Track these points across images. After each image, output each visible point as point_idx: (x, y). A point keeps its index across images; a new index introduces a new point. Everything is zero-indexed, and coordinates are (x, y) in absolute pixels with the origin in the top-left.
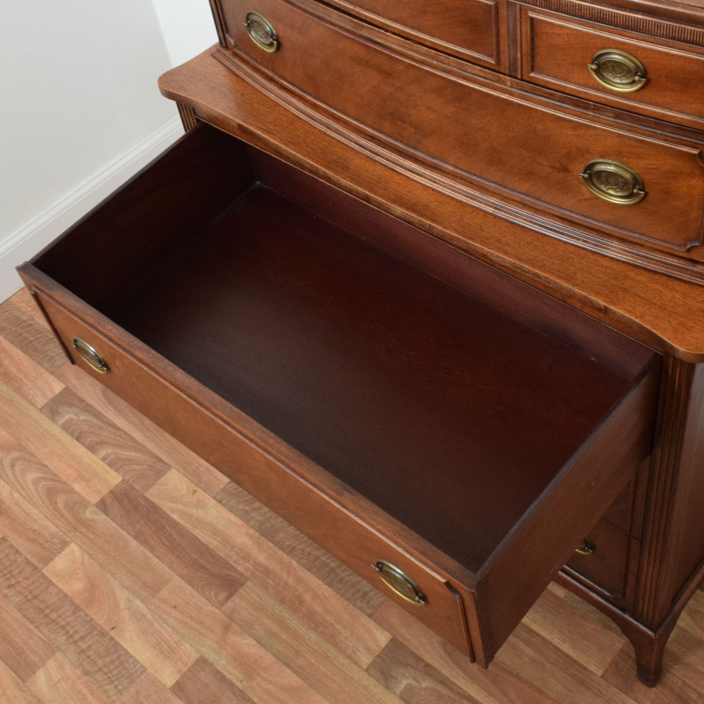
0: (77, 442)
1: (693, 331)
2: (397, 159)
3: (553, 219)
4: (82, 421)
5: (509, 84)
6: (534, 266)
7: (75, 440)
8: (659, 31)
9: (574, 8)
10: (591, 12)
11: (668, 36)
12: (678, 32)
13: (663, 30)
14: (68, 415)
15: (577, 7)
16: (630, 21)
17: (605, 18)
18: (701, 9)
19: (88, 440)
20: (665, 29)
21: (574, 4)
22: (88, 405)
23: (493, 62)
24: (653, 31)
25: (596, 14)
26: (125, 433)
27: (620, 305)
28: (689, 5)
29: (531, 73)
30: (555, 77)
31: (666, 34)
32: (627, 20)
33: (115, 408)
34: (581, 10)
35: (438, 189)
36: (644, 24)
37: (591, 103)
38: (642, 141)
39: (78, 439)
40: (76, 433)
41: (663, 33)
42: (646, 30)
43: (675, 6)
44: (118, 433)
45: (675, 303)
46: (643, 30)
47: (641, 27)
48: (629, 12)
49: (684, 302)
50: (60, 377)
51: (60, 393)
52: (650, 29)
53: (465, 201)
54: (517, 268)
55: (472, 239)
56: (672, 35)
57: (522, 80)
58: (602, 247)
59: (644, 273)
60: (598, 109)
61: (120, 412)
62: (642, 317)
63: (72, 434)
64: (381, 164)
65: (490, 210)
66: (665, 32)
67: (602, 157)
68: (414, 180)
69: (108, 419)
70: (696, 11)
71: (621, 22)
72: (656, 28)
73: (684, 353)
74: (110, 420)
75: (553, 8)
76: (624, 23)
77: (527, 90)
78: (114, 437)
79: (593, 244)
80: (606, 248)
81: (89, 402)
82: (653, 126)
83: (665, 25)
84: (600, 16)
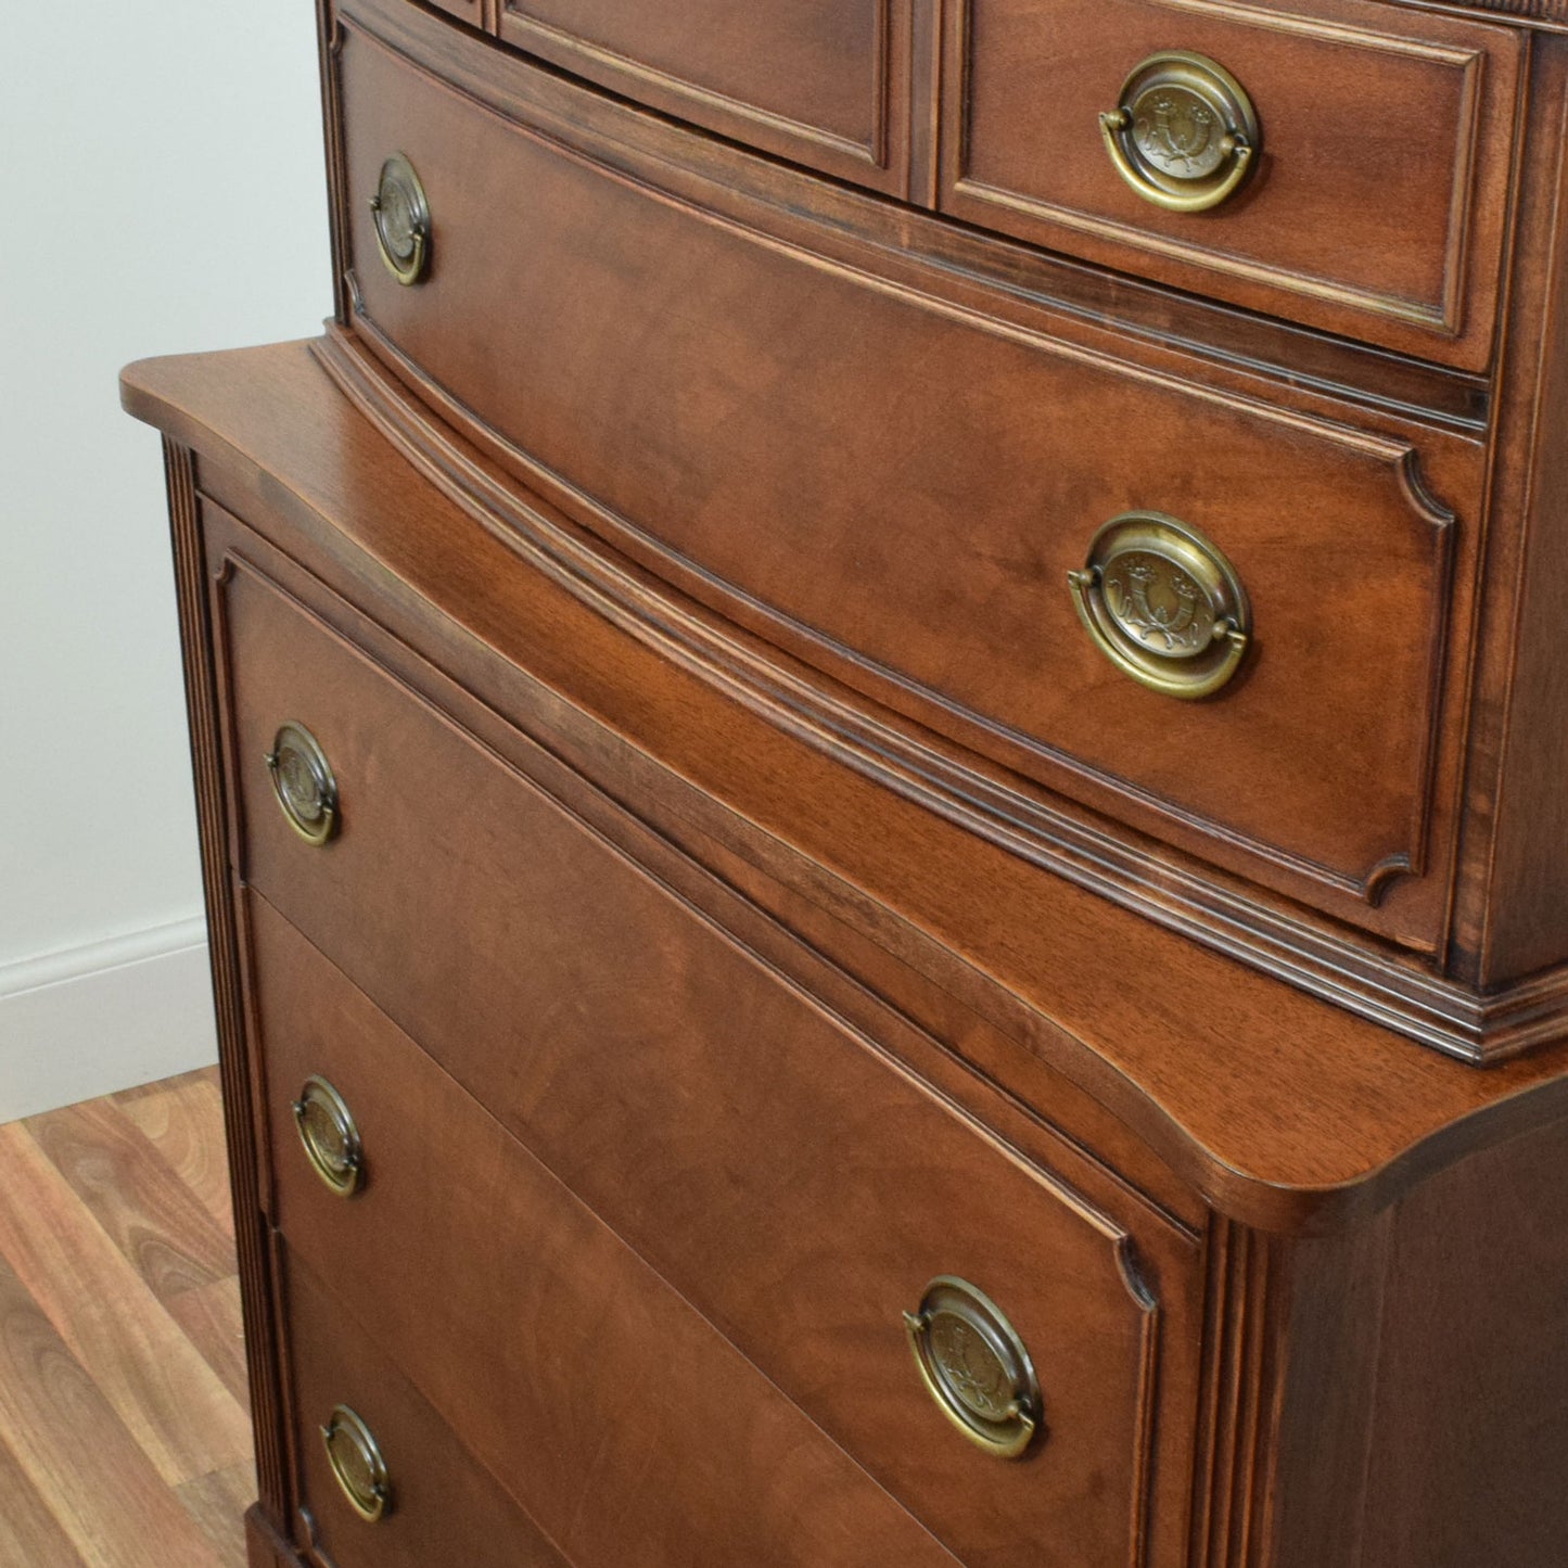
1: (1293, 1128)
2: (628, 585)
3: (994, 776)
5: (905, 240)
6: (870, 883)
23: (867, 156)
27: (1083, 1018)
29: (959, 180)
30: (1021, 189)
35: (706, 677)
37: (1110, 277)
38: (1245, 422)
53: (767, 713)
54: (820, 886)
55: (723, 792)
57: (937, 215)
58: (1118, 876)
59: (1220, 964)
60: (1128, 303)
62: (1138, 1060)
64: (584, 604)
65: (825, 740)
67: (1137, 501)
68: (650, 650)
73: (1230, 1179)
77: (947, 251)
79: (1094, 865)
80: (1127, 881)
82: (1276, 350)
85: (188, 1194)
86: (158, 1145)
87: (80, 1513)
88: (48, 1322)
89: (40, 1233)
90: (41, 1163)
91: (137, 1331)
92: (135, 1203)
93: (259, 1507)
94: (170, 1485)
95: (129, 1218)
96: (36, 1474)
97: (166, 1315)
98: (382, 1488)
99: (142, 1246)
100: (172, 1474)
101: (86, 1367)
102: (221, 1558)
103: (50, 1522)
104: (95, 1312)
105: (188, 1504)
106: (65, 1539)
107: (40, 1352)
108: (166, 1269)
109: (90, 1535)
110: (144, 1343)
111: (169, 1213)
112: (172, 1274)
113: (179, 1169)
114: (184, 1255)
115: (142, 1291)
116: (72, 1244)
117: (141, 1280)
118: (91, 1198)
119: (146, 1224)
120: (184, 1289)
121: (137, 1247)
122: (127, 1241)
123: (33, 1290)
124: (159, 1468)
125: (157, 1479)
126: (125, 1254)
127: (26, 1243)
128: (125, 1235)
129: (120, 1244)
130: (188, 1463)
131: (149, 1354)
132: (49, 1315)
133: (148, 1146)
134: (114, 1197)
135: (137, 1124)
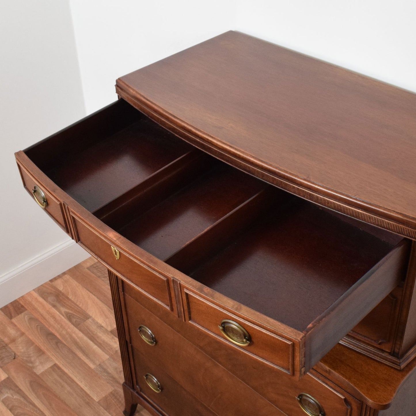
0: (10, 412)
4: (15, 399)
7: (8, 410)
8: (370, 220)
9: (325, 202)
10: (334, 205)
11: (374, 223)
12: (380, 222)
13: (372, 220)
14: (7, 394)
15: (327, 202)
16: (355, 213)
17: (341, 209)
18: (393, 212)
19: (16, 412)
20: (373, 220)
21: (325, 200)
22: (20, 389)
24: (367, 220)
25: (337, 206)
26: (39, 409)
28: (387, 209)
31: (374, 222)
32: (353, 212)
33: (36, 394)
34: (329, 203)
36: (362, 216)
39: (10, 410)
40: (10, 406)
41: (372, 221)
42: (363, 219)
43: (379, 208)
44: (35, 409)
45: (370, 373)
46: (361, 218)
47: (361, 217)
48: (355, 208)
49: (375, 373)
50: (6, 370)
51: (4, 380)
52: (365, 219)
56: (377, 224)
61: (38, 397)
63: (7, 407)
66: (373, 221)
69: (30, 400)
70: (391, 212)
71: (350, 213)
72: (368, 218)
74: (31, 401)
75: (314, 200)
76: (352, 213)
78: (32, 411)
81: (21, 388)
83: (373, 218)
84: (339, 208)
85: (73, 302)
86: (62, 291)
87: (78, 378)
88: (56, 336)
89: (47, 317)
90: (41, 299)
91: (74, 335)
92: (63, 306)
93: (125, 383)
94: (93, 368)
95: (63, 310)
96: (66, 371)
97: (78, 331)
98: (160, 388)
99: (68, 315)
100: (92, 366)
101: (67, 345)
102: (108, 383)
103: (73, 381)
104: (64, 332)
105: (97, 372)
106: (77, 384)
107: (57, 343)
108: (74, 320)
109: (81, 382)
110: (76, 338)
111: (71, 307)
112: (76, 321)
113: (69, 296)
114: (77, 316)
115: (72, 326)
116: (54, 317)
117: (70, 324)
118: (54, 306)
119: (67, 310)
120: (79, 324)
121: (67, 316)
122: (64, 315)
123: (50, 329)
124: (89, 365)
125: (89, 367)
126: (65, 318)
127: (45, 319)
128: (63, 313)
129: (63, 316)
130: (94, 363)
131: (78, 340)
132: (56, 335)
133: (61, 292)
134: (58, 305)
135: (57, 287)
